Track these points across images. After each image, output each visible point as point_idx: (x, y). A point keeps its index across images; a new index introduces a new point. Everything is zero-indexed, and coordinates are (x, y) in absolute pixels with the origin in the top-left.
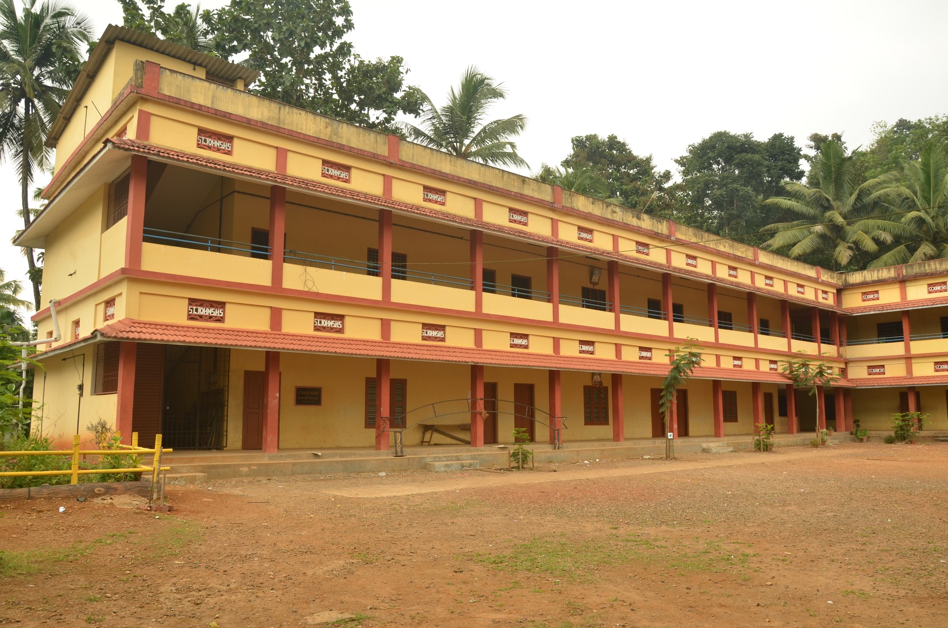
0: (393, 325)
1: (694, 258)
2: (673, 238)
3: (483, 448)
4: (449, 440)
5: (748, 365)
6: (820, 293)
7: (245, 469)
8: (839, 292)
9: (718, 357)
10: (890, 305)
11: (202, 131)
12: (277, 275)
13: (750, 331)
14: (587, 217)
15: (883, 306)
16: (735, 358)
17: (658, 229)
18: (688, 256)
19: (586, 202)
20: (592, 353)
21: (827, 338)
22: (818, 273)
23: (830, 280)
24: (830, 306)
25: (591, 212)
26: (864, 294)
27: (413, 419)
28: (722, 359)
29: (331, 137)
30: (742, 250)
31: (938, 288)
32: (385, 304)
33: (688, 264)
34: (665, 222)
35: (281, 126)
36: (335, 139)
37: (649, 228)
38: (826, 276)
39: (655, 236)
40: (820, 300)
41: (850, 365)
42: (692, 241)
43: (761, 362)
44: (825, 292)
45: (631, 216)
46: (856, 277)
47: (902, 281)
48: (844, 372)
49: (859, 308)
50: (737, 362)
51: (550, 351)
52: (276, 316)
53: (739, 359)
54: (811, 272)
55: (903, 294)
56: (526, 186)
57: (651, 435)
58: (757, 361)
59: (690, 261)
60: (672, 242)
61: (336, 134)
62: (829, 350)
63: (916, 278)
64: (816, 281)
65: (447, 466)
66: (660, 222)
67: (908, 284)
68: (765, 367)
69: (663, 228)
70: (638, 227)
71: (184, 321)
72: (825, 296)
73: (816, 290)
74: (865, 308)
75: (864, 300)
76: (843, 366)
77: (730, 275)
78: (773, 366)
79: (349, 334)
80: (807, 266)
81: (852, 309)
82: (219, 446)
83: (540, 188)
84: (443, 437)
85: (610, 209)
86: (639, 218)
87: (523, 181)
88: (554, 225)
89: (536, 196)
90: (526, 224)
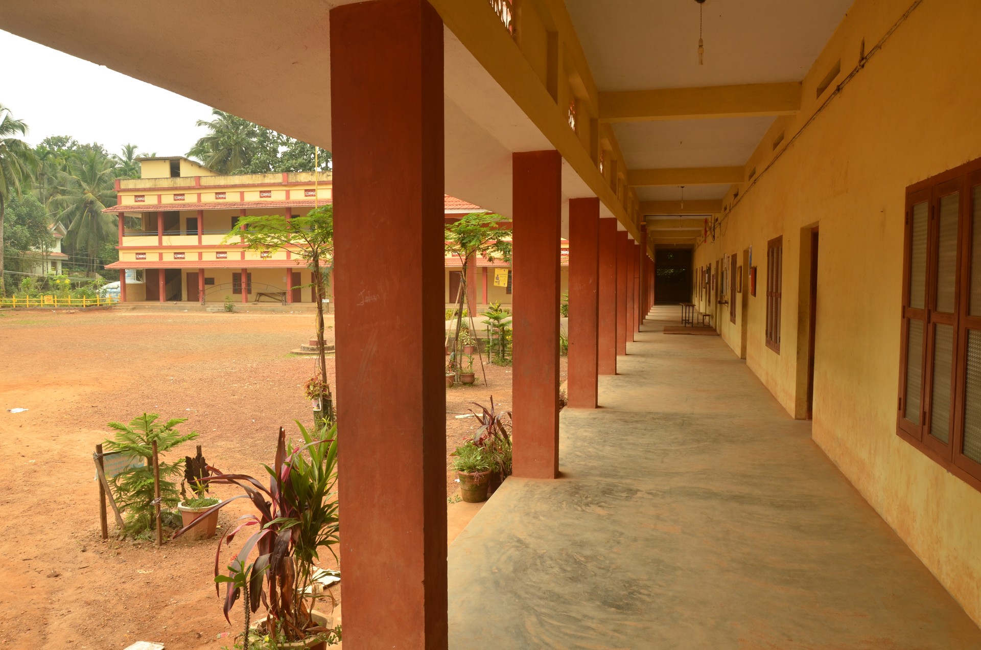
0: (203, 254)
3: (245, 303)
4: (273, 300)
7: (147, 307)
11: (136, 196)
12: (160, 241)
14: (310, 183)
19: (306, 175)
27: (254, 291)
29: (173, 185)
32: (200, 246)
35: (157, 187)
36: (175, 186)
51: (285, 258)
52: (161, 255)
56: (266, 178)
61: (175, 183)
65: (211, 309)
71: (135, 260)
79: (187, 259)
82: (180, 300)
83: (275, 177)
87: (264, 176)
88: (288, 193)
89: (272, 181)
90: (270, 197)
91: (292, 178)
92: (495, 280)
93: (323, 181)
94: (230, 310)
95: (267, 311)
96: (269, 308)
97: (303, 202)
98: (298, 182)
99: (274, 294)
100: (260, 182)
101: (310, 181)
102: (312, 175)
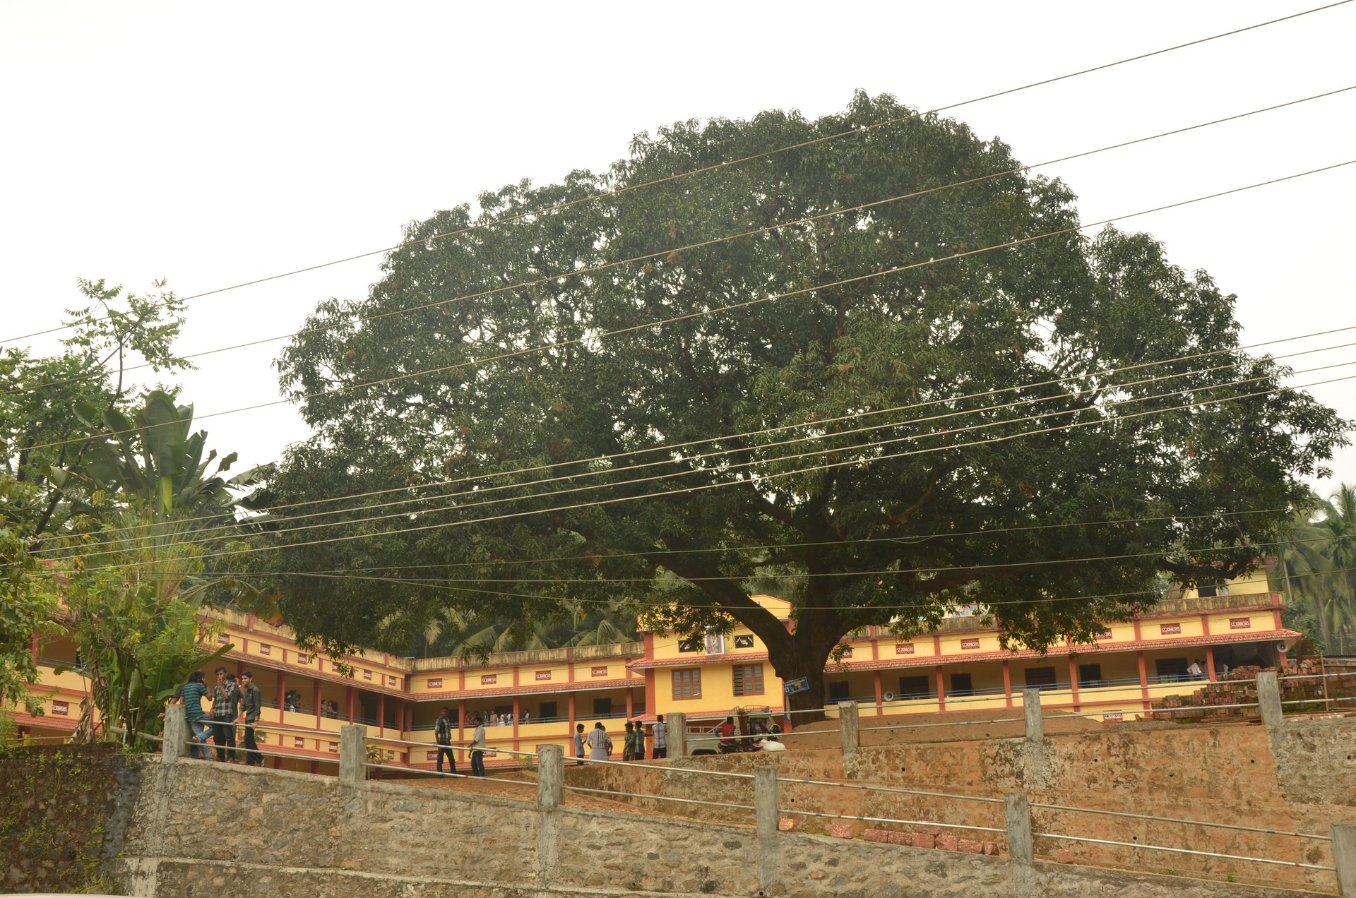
1: (268, 646)
2: (251, 630)
5: (309, 745)
6: (387, 680)
8: (408, 678)
9: (281, 737)
10: (449, 693)
13: (314, 714)
15: (443, 694)
16: (297, 738)
17: (239, 622)
18: (263, 645)
21: (391, 723)
22: (386, 659)
23: (399, 666)
24: (397, 692)
26: (430, 681)
28: (285, 739)
30: (313, 638)
31: (490, 680)
33: (262, 652)
34: (245, 616)
37: (230, 621)
38: (393, 663)
39: (236, 627)
40: (387, 685)
41: (412, 750)
42: (267, 631)
43: (321, 743)
44: (392, 678)
45: (217, 611)
46: (424, 665)
47: (462, 672)
48: (405, 757)
49: (424, 694)
50: (299, 742)
53: (301, 739)
54: (379, 658)
55: (462, 685)
58: (318, 742)
59: (264, 649)
60: (250, 633)
62: (391, 735)
63: (473, 669)
64: (383, 667)
66: (241, 615)
67: (466, 675)
68: (325, 747)
69: (243, 620)
70: (222, 621)
72: (392, 681)
73: (383, 676)
74: (429, 694)
75: (429, 687)
76: (405, 751)
77: (299, 662)
78: (333, 747)
80: (375, 652)
81: (418, 695)
86: (223, 613)
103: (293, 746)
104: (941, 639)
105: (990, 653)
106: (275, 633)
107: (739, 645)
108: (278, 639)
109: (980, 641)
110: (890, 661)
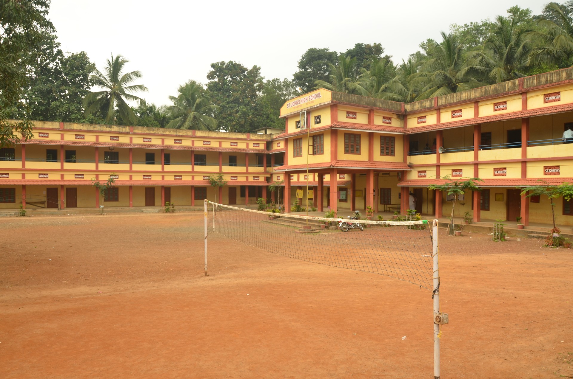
2: (133, 133)
5: (186, 178)
6: (251, 144)
8: (269, 143)
9: (163, 176)
13: (189, 165)
14: (80, 131)
17: (123, 130)
19: (78, 126)
20: (83, 178)
22: (248, 136)
23: (259, 138)
24: (260, 151)
25: (81, 129)
28: (166, 177)
30: (183, 132)
33: (144, 142)
34: (127, 127)
37: (117, 131)
38: (255, 137)
40: (251, 148)
41: (273, 175)
42: (146, 132)
43: (196, 177)
45: (105, 127)
51: (60, 179)
53: (180, 176)
54: (242, 136)
56: (45, 124)
57: (145, 205)
58: (193, 176)
62: (256, 169)
64: (247, 139)
66: (124, 127)
68: (199, 179)
69: (126, 130)
70: (110, 131)
72: (256, 145)
73: (247, 144)
75: (277, 147)
80: (238, 134)
83: (53, 124)
84: (32, 206)
85: (92, 126)
86: (110, 127)
87: (44, 123)
88: (62, 136)
89: (51, 127)
90: (48, 137)
91: (67, 126)
92: (297, 195)
93: (91, 130)
94: (23, 215)
95: (47, 214)
96: (49, 212)
97: (75, 143)
98: (72, 129)
99: (36, 203)
100: (40, 127)
101: (81, 130)
102: (82, 126)
103: (173, 179)
104: (480, 104)
105: (516, 113)
106: (152, 132)
107: (317, 123)
108: (154, 135)
109: (508, 103)
110: (447, 123)
